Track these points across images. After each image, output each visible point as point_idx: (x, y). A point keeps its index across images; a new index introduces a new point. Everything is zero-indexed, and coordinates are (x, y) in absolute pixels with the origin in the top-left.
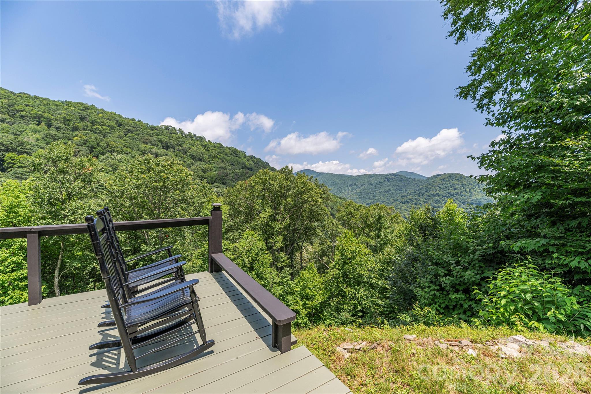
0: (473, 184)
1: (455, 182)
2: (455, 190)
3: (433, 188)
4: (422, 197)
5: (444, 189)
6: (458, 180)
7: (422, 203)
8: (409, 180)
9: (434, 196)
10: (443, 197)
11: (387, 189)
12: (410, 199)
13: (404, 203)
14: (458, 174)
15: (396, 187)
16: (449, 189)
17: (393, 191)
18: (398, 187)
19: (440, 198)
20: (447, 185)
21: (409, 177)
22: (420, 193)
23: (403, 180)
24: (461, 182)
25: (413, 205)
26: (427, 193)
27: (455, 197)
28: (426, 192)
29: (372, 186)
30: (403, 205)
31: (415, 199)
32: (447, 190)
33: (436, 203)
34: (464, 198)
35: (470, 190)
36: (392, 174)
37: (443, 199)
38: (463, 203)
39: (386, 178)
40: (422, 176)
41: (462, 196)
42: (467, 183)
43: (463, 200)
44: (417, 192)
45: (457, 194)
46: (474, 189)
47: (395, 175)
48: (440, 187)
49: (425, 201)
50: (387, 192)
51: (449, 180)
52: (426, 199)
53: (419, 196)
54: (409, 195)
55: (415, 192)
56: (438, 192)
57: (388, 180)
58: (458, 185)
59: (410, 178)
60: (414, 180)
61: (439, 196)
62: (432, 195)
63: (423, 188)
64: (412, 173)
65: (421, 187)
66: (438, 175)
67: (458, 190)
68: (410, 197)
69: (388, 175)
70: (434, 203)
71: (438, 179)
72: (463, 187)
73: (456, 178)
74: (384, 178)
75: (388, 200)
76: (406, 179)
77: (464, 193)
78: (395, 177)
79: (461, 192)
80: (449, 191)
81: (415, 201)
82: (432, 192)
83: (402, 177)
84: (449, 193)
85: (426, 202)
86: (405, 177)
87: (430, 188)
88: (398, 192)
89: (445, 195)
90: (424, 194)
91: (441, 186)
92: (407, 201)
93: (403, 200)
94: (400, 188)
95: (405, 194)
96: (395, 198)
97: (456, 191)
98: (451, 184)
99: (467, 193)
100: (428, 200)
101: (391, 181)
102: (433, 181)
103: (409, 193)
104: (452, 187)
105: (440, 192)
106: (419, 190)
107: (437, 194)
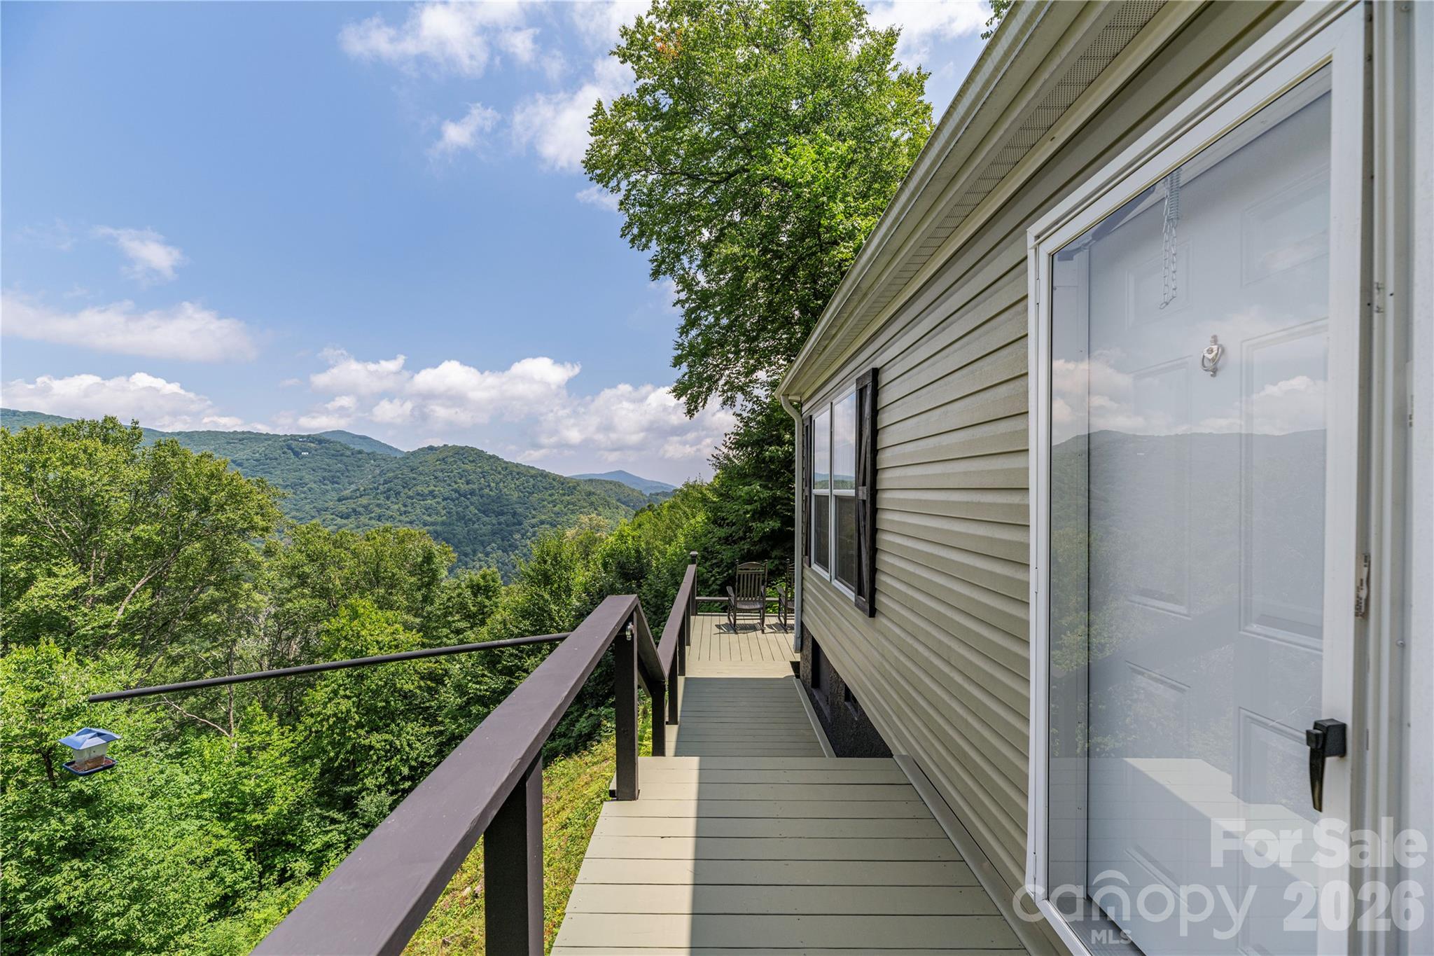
0: (503, 472)
1: (468, 467)
2: (468, 483)
3: (422, 478)
4: (394, 500)
6: (473, 461)
7: (396, 514)
8: (360, 456)
9: (423, 497)
10: (445, 499)
11: (292, 476)
12: (363, 507)
13: (347, 518)
14: (473, 449)
15: (320, 473)
16: (456, 483)
17: (313, 486)
18: (326, 474)
19: (438, 503)
20: (452, 472)
21: (357, 448)
22: (389, 490)
23: (342, 455)
24: (480, 467)
25: (373, 522)
26: (406, 490)
27: (468, 499)
29: (239, 469)
30: (345, 521)
31: (379, 505)
32: (453, 484)
33: (429, 515)
34: (487, 501)
36: (309, 436)
37: (444, 503)
38: (484, 512)
39: (290, 448)
40: (390, 448)
41: (482, 496)
42: (492, 469)
43: (485, 507)
44: (382, 488)
45: (472, 493)
46: (504, 482)
47: (320, 440)
48: (436, 478)
49: (403, 509)
50: (293, 486)
51: (455, 462)
52: (405, 506)
53: (388, 498)
54: (361, 496)
55: (377, 489)
56: (432, 488)
57: (297, 454)
58: (474, 472)
59: (360, 452)
60: (372, 456)
61: (435, 498)
62: (418, 494)
63: (396, 477)
64: (364, 438)
65: (391, 474)
66: (431, 448)
67: (474, 483)
68: (364, 501)
69: (294, 438)
70: (424, 514)
71: (431, 457)
72: (484, 477)
73: (471, 459)
74: (282, 448)
75: (297, 510)
76: (348, 453)
77: (486, 491)
78: (318, 447)
79: (481, 489)
80: (456, 486)
81: (378, 510)
82: (419, 488)
83: (338, 447)
84: (456, 491)
85: (405, 512)
86: (348, 449)
87: (414, 479)
88: (329, 487)
89: (447, 495)
90: (399, 492)
91: (440, 474)
92: (354, 510)
93: (342, 508)
94: (333, 477)
95: (347, 493)
96: (319, 504)
97: (471, 486)
98: (460, 470)
99: (491, 490)
100: (409, 509)
101: (304, 457)
102: (420, 463)
103: (358, 490)
104: (462, 476)
105: (437, 489)
106: (386, 482)
107: (431, 492)
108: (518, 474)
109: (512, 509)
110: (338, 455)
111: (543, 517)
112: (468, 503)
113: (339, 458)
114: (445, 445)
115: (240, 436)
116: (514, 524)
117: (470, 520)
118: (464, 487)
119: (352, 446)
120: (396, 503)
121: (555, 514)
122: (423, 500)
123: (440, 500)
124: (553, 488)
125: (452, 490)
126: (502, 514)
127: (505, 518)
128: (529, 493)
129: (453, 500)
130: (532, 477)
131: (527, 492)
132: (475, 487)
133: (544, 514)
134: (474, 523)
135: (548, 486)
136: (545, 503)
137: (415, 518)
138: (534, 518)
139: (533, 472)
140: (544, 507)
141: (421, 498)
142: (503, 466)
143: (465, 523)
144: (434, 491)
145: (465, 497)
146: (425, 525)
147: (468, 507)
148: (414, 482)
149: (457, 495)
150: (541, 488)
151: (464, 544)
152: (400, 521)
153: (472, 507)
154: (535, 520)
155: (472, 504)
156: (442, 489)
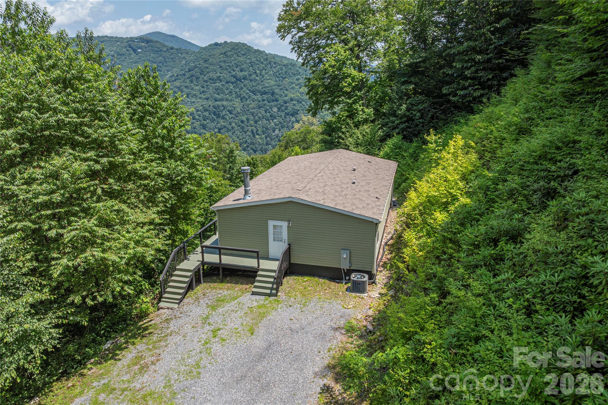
0: (264, 62)
1: (241, 59)
2: (241, 71)
3: (212, 67)
4: (196, 83)
5: (227, 69)
6: (244, 55)
7: (197, 93)
8: (172, 51)
10: (227, 83)
14: (244, 45)
16: (234, 70)
19: (223, 85)
20: (231, 63)
22: (192, 76)
23: (161, 51)
24: (249, 59)
26: (203, 76)
27: (242, 82)
28: (201, 74)
31: (186, 87)
32: (232, 71)
33: (218, 94)
34: (255, 84)
35: (261, 71)
37: (227, 85)
38: (253, 92)
39: (130, 47)
40: (190, 43)
41: (251, 81)
42: (257, 60)
43: (254, 88)
44: (188, 75)
45: (245, 78)
46: (265, 70)
48: (221, 67)
49: (202, 89)
51: (233, 55)
52: (203, 87)
53: (192, 82)
54: (175, 80)
56: (219, 74)
57: (135, 51)
58: (245, 63)
59: (172, 48)
61: (221, 81)
62: (210, 79)
63: (196, 67)
65: (192, 65)
66: (216, 44)
67: (245, 71)
68: (177, 83)
69: (132, 39)
70: (215, 93)
71: (217, 52)
72: (252, 66)
73: (243, 52)
74: (125, 47)
77: (254, 76)
78: (147, 46)
79: (250, 75)
80: (234, 73)
82: (211, 75)
83: (158, 45)
84: (234, 77)
85: (203, 92)
86: (164, 46)
87: (207, 68)
89: (229, 79)
90: (199, 78)
97: (244, 73)
98: (236, 62)
99: (257, 76)
100: (205, 89)
101: (139, 53)
102: (210, 56)
103: (173, 76)
104: (237, 65)
105: (222, 75)
106: (190, 70)
107: (219, 77)
108: (275, 63)
109: (272, 89)
110: (159, 51)
111: (292, 96)
112: (242, 85)
113: (160, 53)
114: (225, 42)
115: (102, 39)
116: (273, 101)
117: (244, 97)
118: (240, 74)
119: (167, 44)
120: (197, 85)
121: (300, 93)
122: (214, 83)
123: (224, 83)
124: (299, 74)
125: (232, 76)
126: (265, 93)
127: (266, 96)
128: (283, 78)
129: (232, 83)
130: (284, 65)
131: (281, 77)
132: (246, 73)
133: (293, 93)
134: (247, 100)
135: (296, 72)
136: (294, 85)
137: (209, 96)
138: (286, 96)
139: (285, 62)
140: (293, 88)
141: (212, 82)
142: (265, 57)
143: (241, 100)
144: (220, 76)
145: (240, 81)
146: (216, 101)
147: (242, 88)
148: (207, 70)
149: (235, 79)
150: (291, 74)
151: (241, 114)
152: (200, 98)
153: (245, 89)
154: (287, 98)
155: (245, 86)
156: (225, 75)
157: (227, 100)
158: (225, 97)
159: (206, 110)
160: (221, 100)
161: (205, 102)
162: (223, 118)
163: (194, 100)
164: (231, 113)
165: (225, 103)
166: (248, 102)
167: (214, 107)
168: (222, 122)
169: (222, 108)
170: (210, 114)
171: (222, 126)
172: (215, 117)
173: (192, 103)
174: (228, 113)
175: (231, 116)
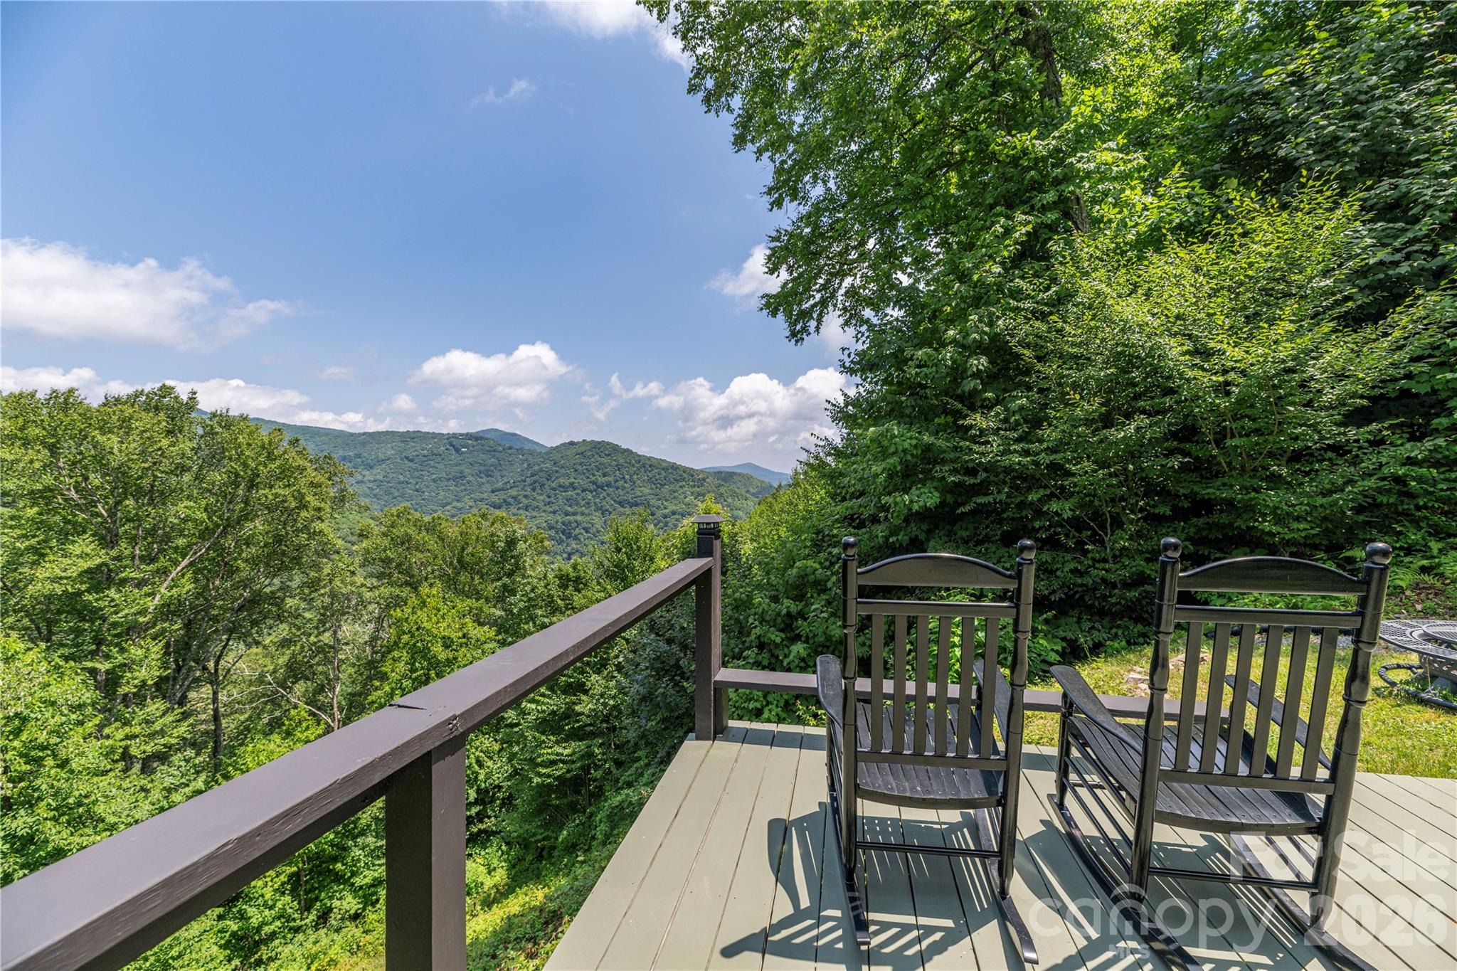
0: (636, 465)
1: (604, 460)
2: (604, 475)
3: (563, 471)
4: (540, 492)
5: (584, 473)
6: (609, 455)
7: (541, 505)
8: (510, 451)
9: (564, 488)
10: (584, 491)
11: (454, 471)
12: (513, 498)
13: (499, 507)
14: (609, 444)
15: (477, 467)
16: (593, 475)
17: (471, 478)
18: (482, 468)
19: (578, 494)
20: (590, 465)
21: (508, 444)
22: (535, 482)
23: (495, 451)
24: (615, 460)
26: (550, 482)
27: (605, 490)
28: (548, 480)
29: (411, 464)
31: (526, 496)
32: (591, 476)
33: (570, 506)
34: (622, 493)
35: (631, 476)
36: (467, 434)
37: (583, 495)
39: (451, 445)
40: (536, 443)
41: (617, 488)
42: (626, 462)
43: (621, 498)
44: (528, 481)
45: (609, 485)
46: (637, 474)
47: (475, 437)
48: (576, 470)
49: (548, 500)
50: (455, 479)
51: (593, 455)
52: (549, 497)
53: (534, 490)
54: (511, 488)
55: (525, 481)
56: (572, 480)
57: (457, 450)
58: (610, 465)
59: (510, 448)
60: (520, 451)
61: (575, 489)
62: (560, 486)
63: (541, 470)
64: (514, 435)
65: (536, 468)
66: (572, 443)
67: (610, 475)
68: (513, 492)
69: (455, 436)
70: (565, 504)
71: (571, 452)
72: (619, 469)
73: (606, 452)
74: (444, 445)
76: (500, 449)
77: (621, 483)
78: (475, 443)
79: (616, 481)
80: (593, 479)
81: (525, 501)
82: (562, 481)
83: (492, 443)
84: (594, 483)
85: (549, 503)
86: (499, 445)
87: (557, 472)
88: (484, 480)
89: (586, 486)
90: (543, 485)
91: (579, 467)
92: (505, 501)
93: (495, 498)
94: (487, 471)
95: (500, 485)
96: (478, 495)
97: (607, 479)
98: (597, 463)
99: (625, 482)
100: (552, 500)
101: (463, 453)
102: (562, 457)
103: (509, 482)
104: (599, 468)
105: (576, 481)
106: (532, 475)
107: (572, 484)
108: (651, 467)
109: (646, 500)
110: (492, 451)
111: (674, 508)
112: (605, 493)
113: (493, 453)
114: (584, 440)
117: (607, 510)
118: (602, 480)
119: (503, 442)
120: (542, 495)
122: (565, 491)
123: (579, 491)
124: (684, 480)
125: (591, 482)
126: (637, 505)
128: (661, 484)
129: (591, 492)
130: (663, 469)
131: (659, 483)
132: (611, 479)
133: (675, 505)
134: (610, 513)
135: (679, 478)
136: (677, 494)
137: (557, 508)
139: (665, 465)
140: (675, 498)
141: (563, 490)
142: (637, 459)
143: (603, 513)
144: (574, 483)
145: (602, 488)
146: (567, 514)
147: (605, 498)
148: (557, 475)
149: (595, 486)
150: (672, 480)
152: (544, 511)
153: (608, 499)
154: (667, 511)
155: (608, 495)
156: (581, 481)
157: (582, 514)
158: (580, 510)
159: (551, 528)
160: (575, 514)
161: (550, 517)
162: (576, 538)
163: (535, 514)
164: (587, 532)
165: (579, 518)
166: (612, 516)
167: (563, 523)
168: (574, 545)
169: (574, 525)
170: (557, 533)
171: (573, 549)
172: (564, 537)
173: (532, 517)
174: (583, 531)
175: (587, 535)
